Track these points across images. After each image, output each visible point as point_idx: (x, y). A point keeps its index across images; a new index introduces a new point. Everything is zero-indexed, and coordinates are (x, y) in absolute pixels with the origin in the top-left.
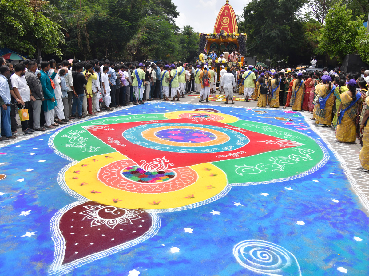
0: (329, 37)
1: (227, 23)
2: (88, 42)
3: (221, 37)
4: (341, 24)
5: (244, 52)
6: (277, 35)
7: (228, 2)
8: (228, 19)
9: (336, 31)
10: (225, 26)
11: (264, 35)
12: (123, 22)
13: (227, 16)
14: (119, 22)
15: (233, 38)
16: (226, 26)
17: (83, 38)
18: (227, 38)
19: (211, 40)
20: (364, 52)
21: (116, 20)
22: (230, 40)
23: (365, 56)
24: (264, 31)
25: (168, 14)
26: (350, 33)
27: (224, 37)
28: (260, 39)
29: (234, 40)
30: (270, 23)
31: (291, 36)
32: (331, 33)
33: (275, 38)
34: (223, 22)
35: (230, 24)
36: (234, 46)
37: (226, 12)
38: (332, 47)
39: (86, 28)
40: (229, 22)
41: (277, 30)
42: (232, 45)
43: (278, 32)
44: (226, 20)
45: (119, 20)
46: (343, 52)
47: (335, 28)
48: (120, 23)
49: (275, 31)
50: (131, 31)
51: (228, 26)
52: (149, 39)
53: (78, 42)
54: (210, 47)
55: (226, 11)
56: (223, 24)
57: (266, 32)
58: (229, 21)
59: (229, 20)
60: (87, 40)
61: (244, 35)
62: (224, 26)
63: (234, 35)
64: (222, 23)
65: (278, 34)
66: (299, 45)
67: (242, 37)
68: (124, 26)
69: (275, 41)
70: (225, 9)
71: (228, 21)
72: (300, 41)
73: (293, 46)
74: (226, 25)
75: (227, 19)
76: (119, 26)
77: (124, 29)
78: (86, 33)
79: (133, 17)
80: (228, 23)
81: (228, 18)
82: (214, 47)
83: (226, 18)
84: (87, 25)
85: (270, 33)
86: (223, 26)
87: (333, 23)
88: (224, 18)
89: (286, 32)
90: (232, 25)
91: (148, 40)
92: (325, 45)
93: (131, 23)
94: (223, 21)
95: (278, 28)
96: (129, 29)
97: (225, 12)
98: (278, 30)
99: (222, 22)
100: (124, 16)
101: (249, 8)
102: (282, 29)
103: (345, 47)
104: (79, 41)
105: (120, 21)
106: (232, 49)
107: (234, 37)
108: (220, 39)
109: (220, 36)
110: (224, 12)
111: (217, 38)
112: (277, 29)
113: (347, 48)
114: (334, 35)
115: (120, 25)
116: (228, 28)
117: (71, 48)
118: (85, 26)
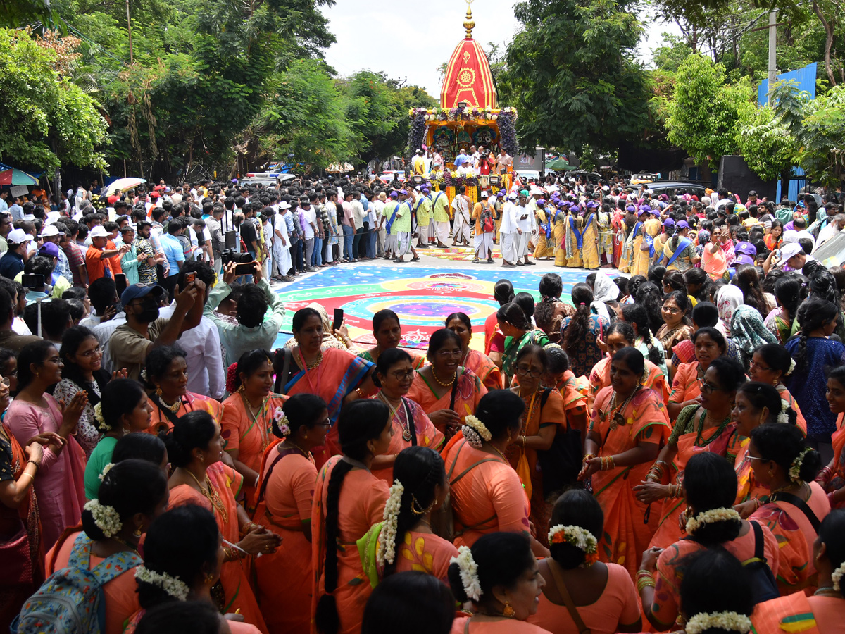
0: (686, 121)
1: (471, 81)
2: (152, 134)
3: (458, 117)
4: (706, 94)
5: (513, 150)
6: (584, 108)
7: (469, 35)
8: (473, 72)
9: (697, 109)
10: (466, 90)
11: (556, 105)
12: (232, 87)
13: (469, 65)
14: (224, 88)
15: (485, 117)
16: (469, 89)
17: (143, 126)
18: (472, 119)
19: (436, 123)
20: (750, 151)
21: (218, 83)
22: (481, 122)
23: (752, 160)
24: (556, 97)
25: (306, 36)
26: (723, 114)
27: (467, 117)
28: (549, 114)
29: (488, 123)
30: (568, 79)
31: (619, 107)
32: (689, 113)
33: (581, 113)
34: (461, 81)
35: (478, 85)
36: (489, 133)
37: (466, 57)
38: (694, 139)
39: (149, 103)
40: (474, 80)
41: (586, 95)
42: (485, 132)
43: (586, 100)
44: (467, 76)
45: (224, 83)
46: (715, 150)
47: (696, 103)
48: (226, 91)
49: (580, 97)
50: (250, 106)
51: (472, 89)
52: (284, 118)
53: (130, 136)
54: (434, 137)
55: (467, 54)
56: (461, 85)
57: (560, 98)
58: (474, 77)
59: (474, 74)
60: (152, 130)
61: (511, 112)
62: (464, 90)
63: (489, 112)
64: (459, 83)
65: (587, 104)
66: (639, 126)
67: (508, 117)
68: (238, 96)
69: (581, 120)
70: (464, 49)
71: (472, 77)
72: (641, 116)
73: (626, 129)
74: (467, 86)
75: (471, 73)
76: (224, 97)
77: (236, 103)
78: (150, 113)
79: (255, 74)
80: (472, 83)
81: (471, 70)
82: (443, 136)
83: (468, 71)
84: (151, 96)
85: (569, 101)
86: (461, 90)
87: (691, 93)
88: (462, 70)
89: (606, 99)
90: (482, 86)
91: (281, 122)
92: (680, 136)
93: (251, 87)
94: (460, 77)
95: (587, 88)
96: (247, 101)
97: (464, 57)
98: (589, 94)
99: (458, 81)
100: (235, 73)
101: (520, 44)
102: (597, 93)
103: (716, 140)
104: (133, 133)
105: (226, 86)
106: (484, 139)
107: (489, 116)
108: (456, 120)
109: (456, 115)
110: (461, 56)
111: (451, 120)
112: (586, 93)
113: (721, 142)
114: (693, 116)
115: (226, 94)
116: (473, 93)
117: (116, 150)
118: (148, 99)
